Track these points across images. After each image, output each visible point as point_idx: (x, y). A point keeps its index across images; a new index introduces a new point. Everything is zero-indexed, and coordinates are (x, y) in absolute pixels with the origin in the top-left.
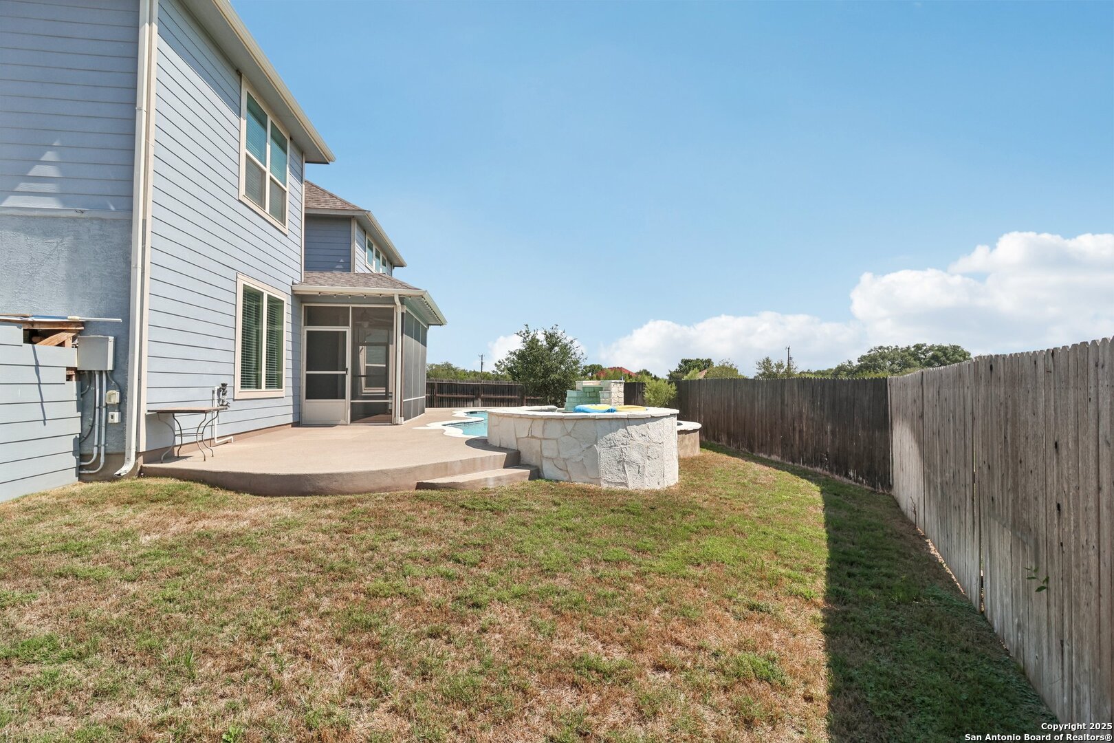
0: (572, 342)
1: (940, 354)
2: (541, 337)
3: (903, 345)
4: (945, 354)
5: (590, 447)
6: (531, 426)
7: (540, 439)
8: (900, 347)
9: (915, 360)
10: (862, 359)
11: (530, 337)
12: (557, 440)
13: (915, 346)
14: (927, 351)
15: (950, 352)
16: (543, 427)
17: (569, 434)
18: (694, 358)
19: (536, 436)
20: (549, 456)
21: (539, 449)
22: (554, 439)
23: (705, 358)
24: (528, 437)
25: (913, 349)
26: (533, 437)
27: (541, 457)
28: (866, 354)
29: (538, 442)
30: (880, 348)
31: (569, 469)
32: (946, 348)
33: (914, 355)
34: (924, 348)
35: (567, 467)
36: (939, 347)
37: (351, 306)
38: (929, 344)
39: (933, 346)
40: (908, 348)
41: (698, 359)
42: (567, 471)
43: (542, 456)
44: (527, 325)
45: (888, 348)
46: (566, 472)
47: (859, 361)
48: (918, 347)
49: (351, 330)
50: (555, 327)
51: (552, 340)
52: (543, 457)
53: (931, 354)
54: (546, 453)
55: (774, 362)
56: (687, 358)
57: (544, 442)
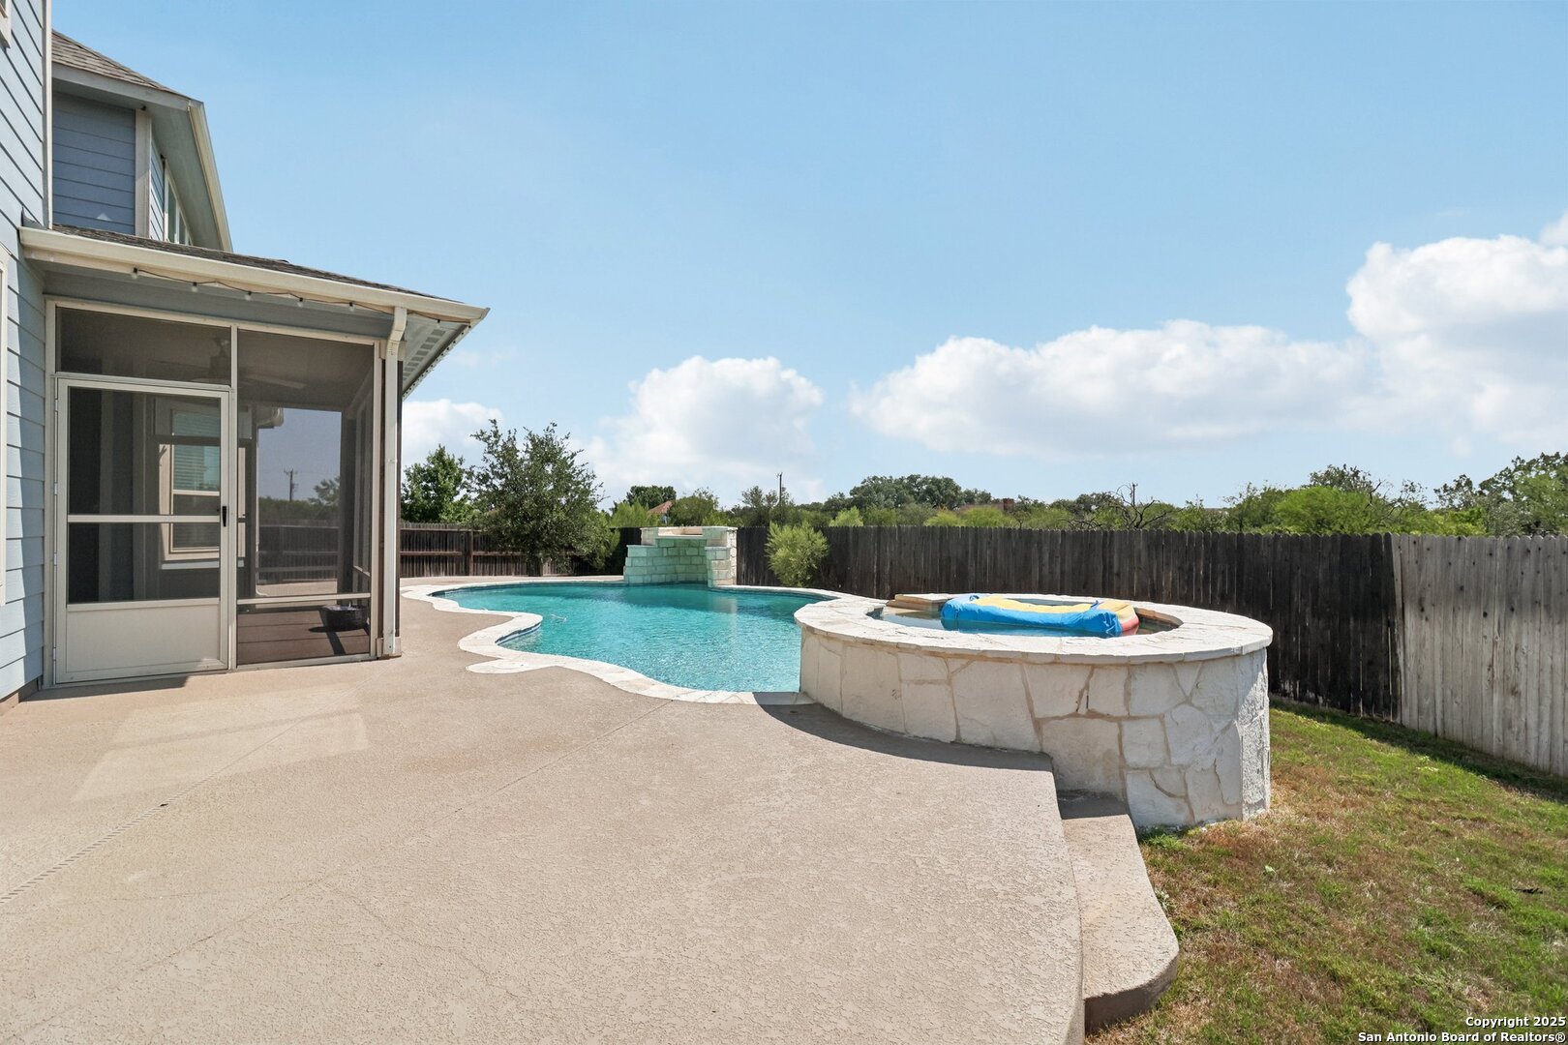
0: (573, 455)
1: (934, 488)
2: (522, 446)
3: (896, 476)
4: (939, 488)
5: (1227, 727)
6: (1087, 687)
7: (1118, 720)
8: (894, 478)
9: (910, 493)
10: (854, 491)
11: (501, 443)
12: (1161, 718)
13: (908, 478)
14: (921, 484)
15: (943, 484)
16: (1126, 685)
17: (1188, 701)
18: (650, 486)
19: (1102, 709)
20: (1142, 763)
21: (1115, 748)
22: (1153, 717)
23: (665, 485)
24: (1075, 715)
25: (906, 481)
26: (1093, 715)
27: (1121, 768)
28: (859, 485)
29: (1113, 727)
30: (875, 478)
31: (1191, 793)
32: (939, 481)
33: (908, 487)
34: (919, 480)
35: (1186, 788)
36: (933, 478)
37: (235, 326)
38: (923, 476)
39: (926, 478)
40: (902, 479)
41: (654, 487)
42: (1186, 798)
43: (1123, 767)
44: (494, 422)
45: (881, 479)
46: (1182, 802)
47: (851, 494)
48: (912, 478)
49: (235, 395)
50: (551, 427)
51: (545, 451)
52: (1129, 768)
53: (924, 487)
54: (1132, 757)
55: (765, 493)
56: (639, 484)
57: (1126, 725)
